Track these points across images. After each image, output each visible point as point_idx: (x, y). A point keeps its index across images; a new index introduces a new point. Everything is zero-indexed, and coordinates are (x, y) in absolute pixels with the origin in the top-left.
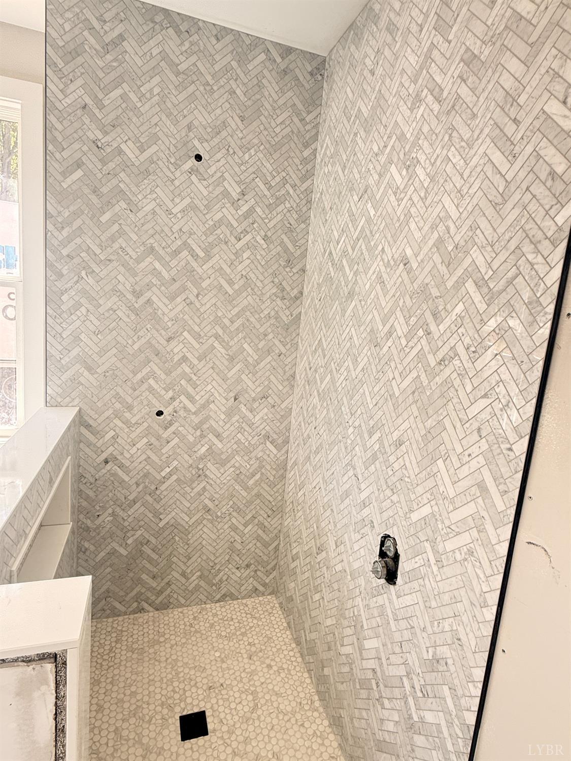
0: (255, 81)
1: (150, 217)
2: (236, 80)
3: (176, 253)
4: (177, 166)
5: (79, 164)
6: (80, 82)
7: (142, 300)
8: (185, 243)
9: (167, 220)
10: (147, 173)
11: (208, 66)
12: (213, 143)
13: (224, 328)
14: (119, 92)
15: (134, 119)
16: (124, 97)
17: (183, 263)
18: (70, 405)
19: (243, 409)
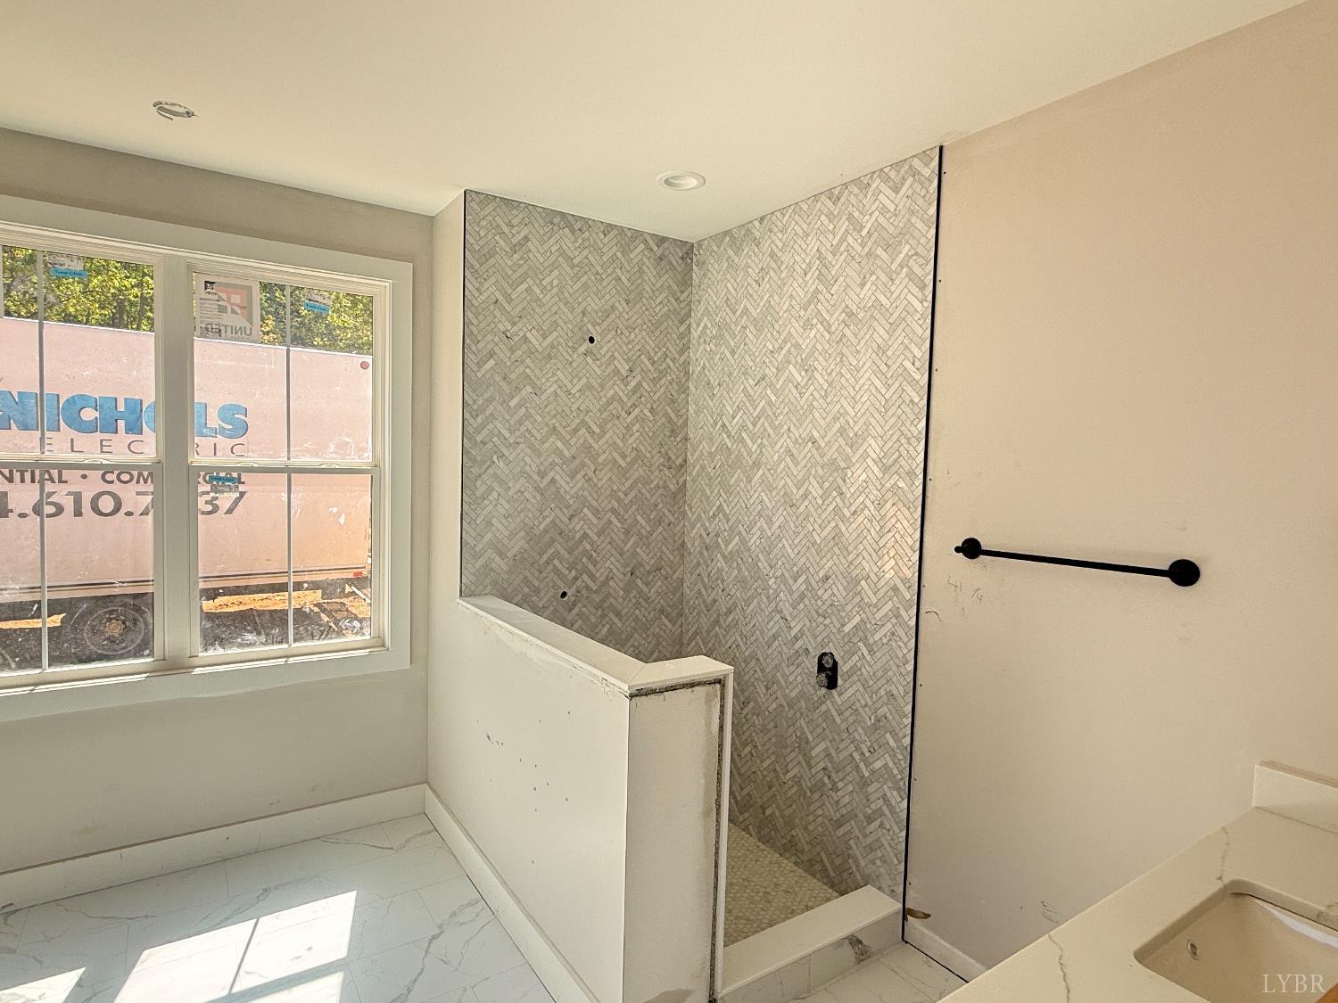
0: (636, 269)
1: (552, 398)
2: (621, 269)
3: (575, 431)
4: (574, 349)
5: (491, 354)
6: (493, 280)
7: (547, 479)
8: (583, 422)
9: (567, 401)
10: (550, 357)
11: (598, 257)
12: (603, 326)
13: (619, 501)
14: (524, 286)
15: (537, 310)
16: (529, 290)
17: (581, 441)
18: (483, 593)
19: (640, 583)
